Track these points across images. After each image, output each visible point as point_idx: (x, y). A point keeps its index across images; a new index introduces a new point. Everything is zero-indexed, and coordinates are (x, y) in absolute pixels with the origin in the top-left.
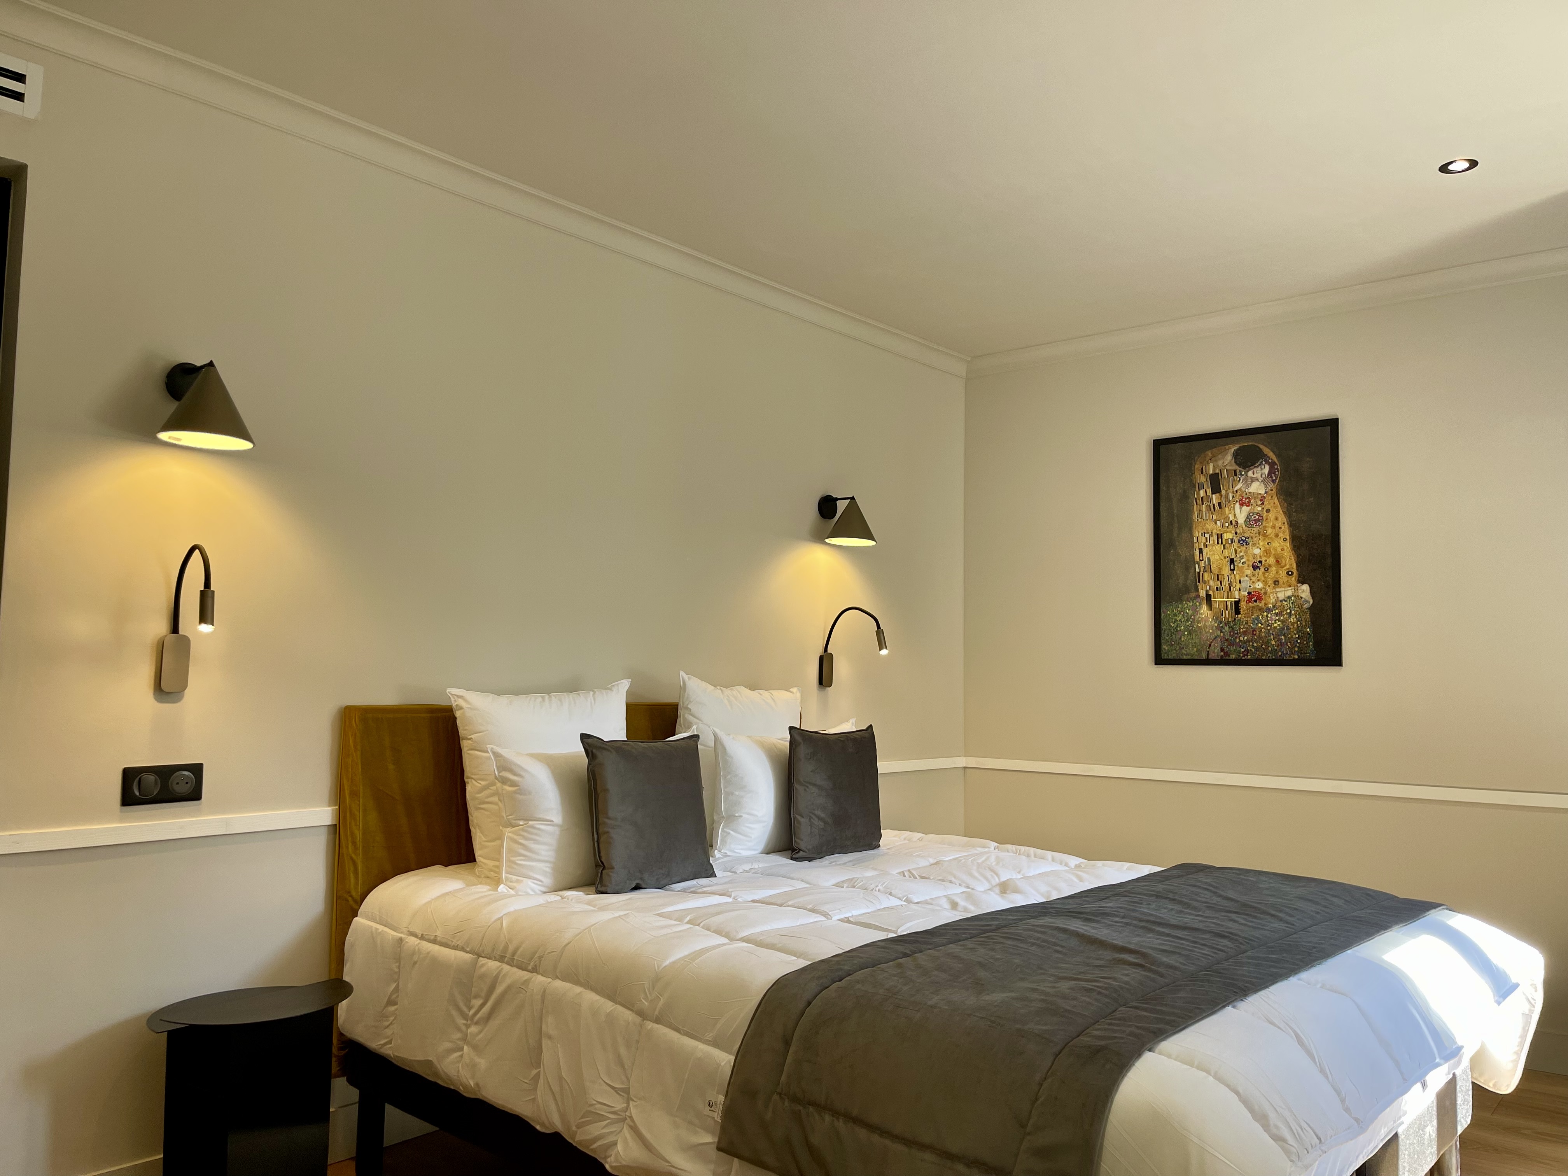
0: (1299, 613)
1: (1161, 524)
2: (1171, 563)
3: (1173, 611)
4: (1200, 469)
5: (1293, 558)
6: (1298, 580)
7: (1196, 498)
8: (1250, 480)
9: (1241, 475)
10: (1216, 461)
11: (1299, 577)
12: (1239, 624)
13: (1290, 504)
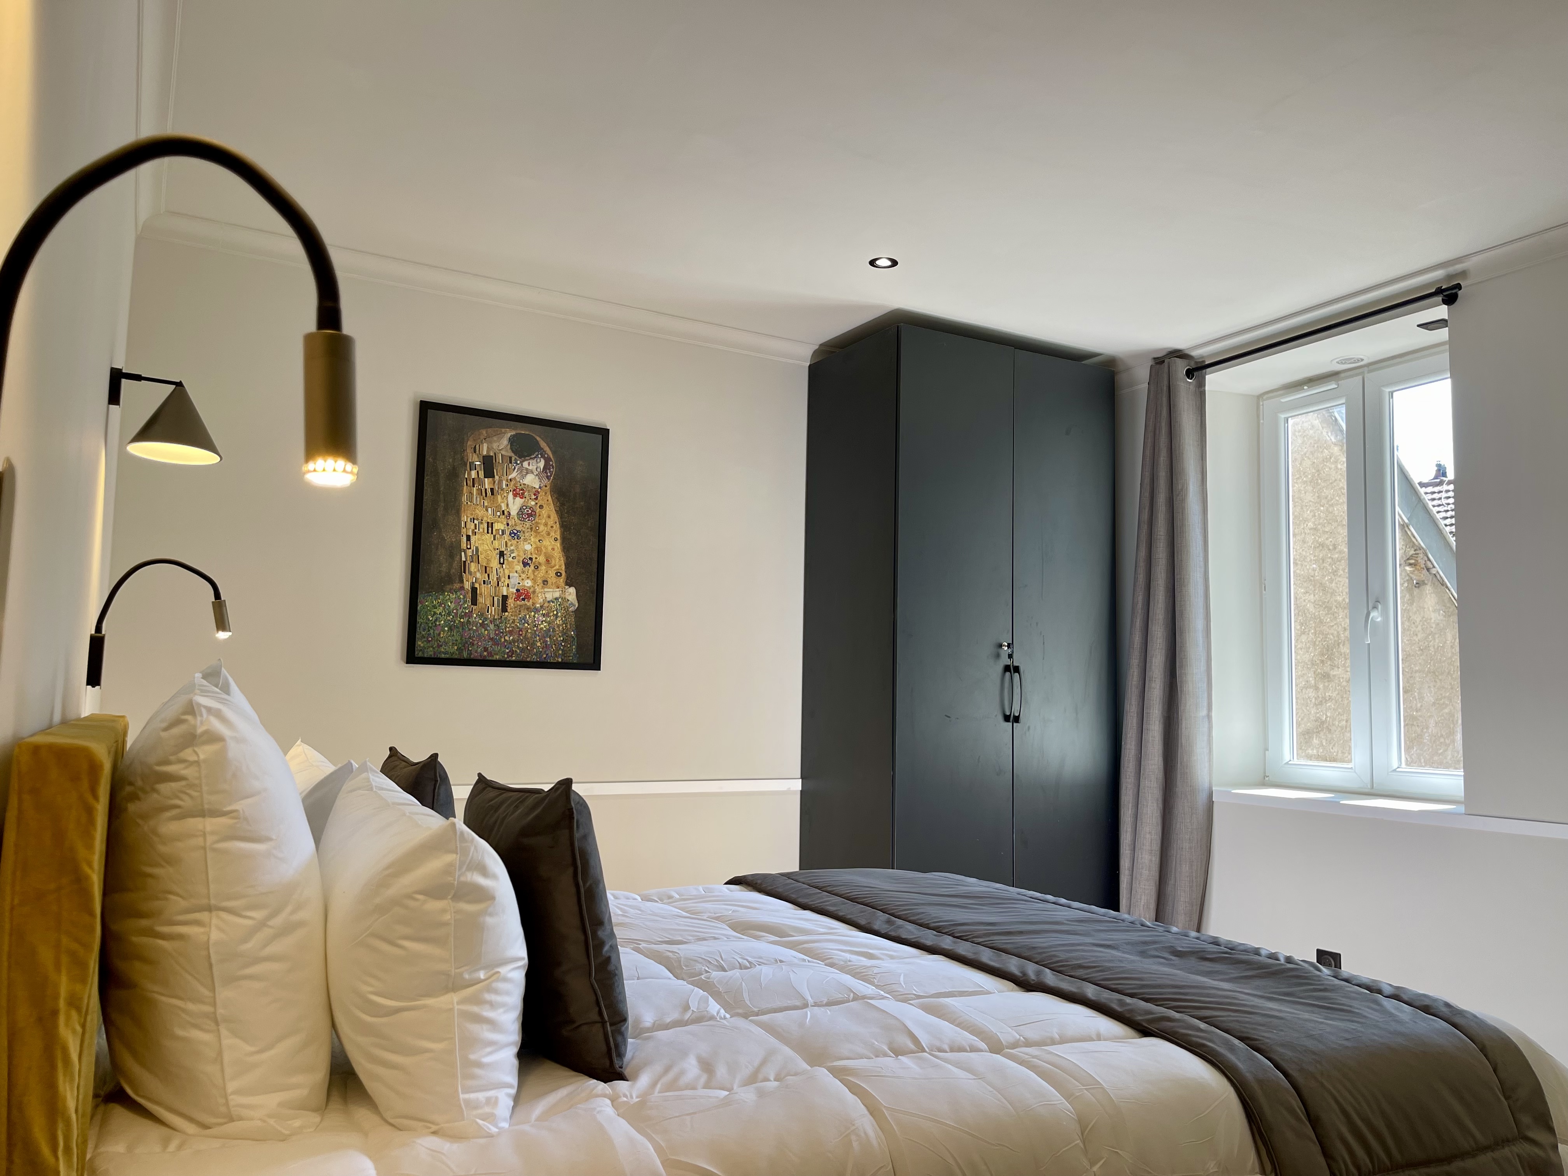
0: (565, 617)
1: (424, 500)
2: (433, 547)
3: (433, 602)
4: (473, 447)
5: (562, 559)
6: (566, 582)
7: (466, 478)
8: (526, 471)
9: (516, 463)
10: (491, 443)
11: (567, 579)
12: (506, 623)
13: (562, 504)
